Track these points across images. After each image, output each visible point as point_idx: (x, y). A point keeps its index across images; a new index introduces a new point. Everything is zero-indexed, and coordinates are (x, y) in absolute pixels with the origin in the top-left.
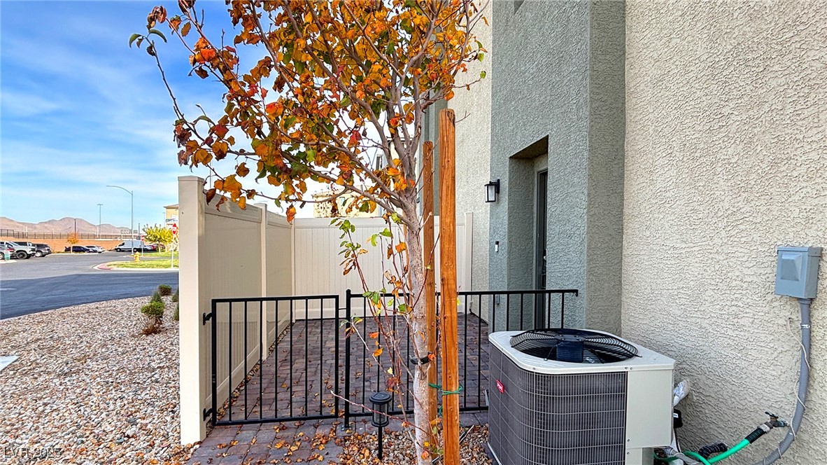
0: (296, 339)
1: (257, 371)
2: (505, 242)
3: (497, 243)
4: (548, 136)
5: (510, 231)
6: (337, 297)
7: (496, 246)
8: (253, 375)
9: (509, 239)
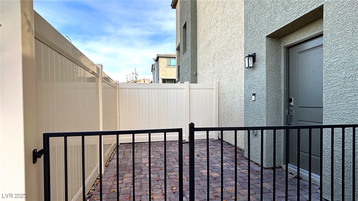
0: (122, 157)
1: (97, 185)
2: (263, 93)
3: (254, 95)
4: (323, 5)
5: (267, 86)
6: (180, 131)
7: (254, 97)
8: (94, 190)
9: (267, 91)
